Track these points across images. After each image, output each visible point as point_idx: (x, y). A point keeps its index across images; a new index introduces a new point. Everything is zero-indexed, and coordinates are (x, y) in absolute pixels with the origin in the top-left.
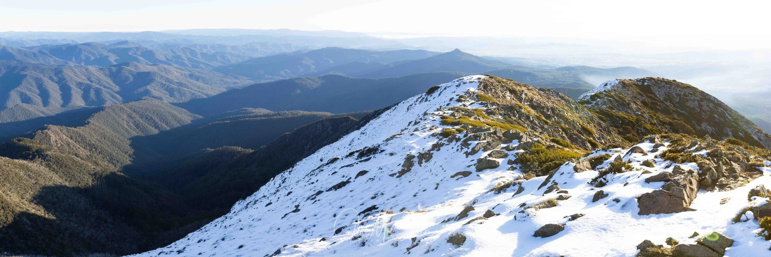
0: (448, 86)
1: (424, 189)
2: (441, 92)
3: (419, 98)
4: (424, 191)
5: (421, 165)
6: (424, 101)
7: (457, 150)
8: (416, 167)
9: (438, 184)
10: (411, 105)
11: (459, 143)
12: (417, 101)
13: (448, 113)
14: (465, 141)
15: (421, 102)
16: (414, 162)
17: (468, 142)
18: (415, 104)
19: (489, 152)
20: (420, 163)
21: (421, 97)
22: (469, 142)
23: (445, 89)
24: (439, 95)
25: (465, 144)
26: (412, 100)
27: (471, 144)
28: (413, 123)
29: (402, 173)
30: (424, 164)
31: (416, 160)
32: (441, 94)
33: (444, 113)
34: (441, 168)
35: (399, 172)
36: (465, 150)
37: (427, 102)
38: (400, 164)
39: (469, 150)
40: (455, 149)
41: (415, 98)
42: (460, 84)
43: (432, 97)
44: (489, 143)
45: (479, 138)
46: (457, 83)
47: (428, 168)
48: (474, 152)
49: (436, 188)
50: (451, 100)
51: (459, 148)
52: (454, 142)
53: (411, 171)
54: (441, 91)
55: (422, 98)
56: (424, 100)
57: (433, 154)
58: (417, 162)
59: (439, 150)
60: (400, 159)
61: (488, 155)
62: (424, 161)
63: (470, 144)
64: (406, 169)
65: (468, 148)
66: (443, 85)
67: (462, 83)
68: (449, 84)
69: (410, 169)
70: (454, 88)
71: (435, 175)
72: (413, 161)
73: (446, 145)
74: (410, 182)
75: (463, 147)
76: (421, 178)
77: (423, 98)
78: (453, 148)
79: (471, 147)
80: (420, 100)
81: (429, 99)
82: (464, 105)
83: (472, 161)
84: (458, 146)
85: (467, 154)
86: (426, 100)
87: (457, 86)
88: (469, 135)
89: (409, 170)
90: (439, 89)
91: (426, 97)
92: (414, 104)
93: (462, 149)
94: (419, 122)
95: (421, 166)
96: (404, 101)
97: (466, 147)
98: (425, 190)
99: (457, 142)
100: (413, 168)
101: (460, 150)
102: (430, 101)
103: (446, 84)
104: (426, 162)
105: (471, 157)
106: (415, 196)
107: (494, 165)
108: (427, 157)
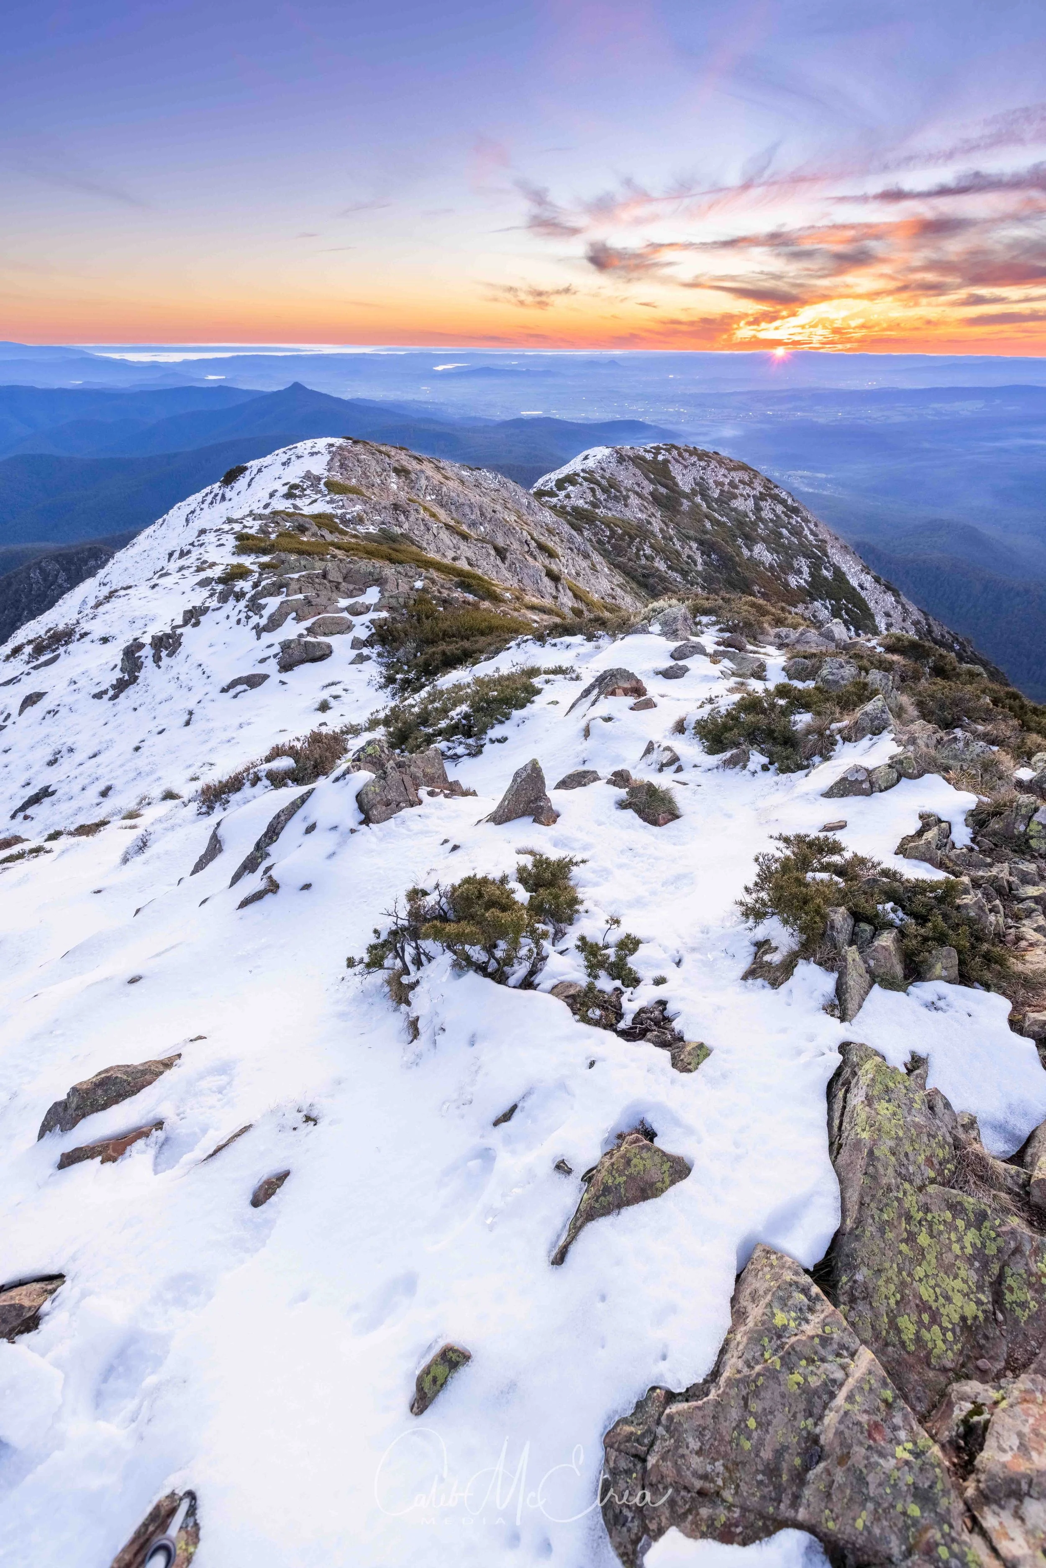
0: (265, 464)
1: (160, 729)
2: (253, 479)
3: (207, 495)
4: (160, 733)
5: (160, 663)
6: (218, 502)
7: (239, 622)
8: (148, 672)
9: (191, 713)
10: (193, 512)
11: (243, 603)
12: (203, 502)
13: (251, 527)
14: (253, 599)
15: (212, 503)
16: (142, 659)
17: (260, 601)
18: (202, 509)
19: (308, 623)
20: (157, 659)
21: (211, 492)
22: (262, 601)
23: (260, 471)
24: (249, 485)
25: (255, 607)
26: (194, 500)
27: (266, 605)
28: (176, 555)
29: (121, 686)
30: (165, 661)
31: (147, 652)
32: (253, 484)
33: (245, 527)
34: (200, 669)
35: (113, 687)
36: (255, 619)
37: (226, 504)
38: (116, 666)
39: (263, 622)
40: (234, 619)
41: (199, 496)
42: (289, 459)
43: (235, 491)
44: (308, 602)
45: (284, 589)
46: (284, 458)
47: (173, 673)
48: (274, 623)
49: (188, 723)
50: (272, 495)
51: (242, 616)
52: (232, 601)
53: (138, 681)
54: (252, 476)
55: (213, 494)
56: (219, 498)
57: (181, 635)
58: (151, 659)
59: (197, 624)
60: (114, 653)
61: (308, 629)
62: (164, 653)
63: (264, 607)
64: (127, 677)
65: (261, 617)
66: (254, 464)
67: (293, 458)
68: (267, 460)
69: (136, 678)
70: (277, 469)
71: (186, 689)
72: (140, 657)
73: (213, 610)
74: (135, 709)
75: (251, 614)
76: (158, 700)
77: (216, 495)
78: (228, 617)
79: (266, 613)
80: (209, 498)
81: (227, 496)
82: (295, 507)
83: (269, 646)
84: (240, 611)
85: (259, 630)
86: (223, 498)
87: (284, 464)
88: (263, 583)
89: (134, 680)
90: (247, 472)
91: (221, 492)
92: (198, 509)
93: (248, 618)
94: (189, 552)
95: (159, 667)
96: (180, 504)
97: (256, 614)
98: (164, 730)
99: (238, 601)
100: (142, 675)
101: (243, 620)
102: (230, 500)
103: (261, 460)
104: (169, 655)
105: (267, 638)
106: (137, 749)
107: (319, 654)
108: (170, 645)
